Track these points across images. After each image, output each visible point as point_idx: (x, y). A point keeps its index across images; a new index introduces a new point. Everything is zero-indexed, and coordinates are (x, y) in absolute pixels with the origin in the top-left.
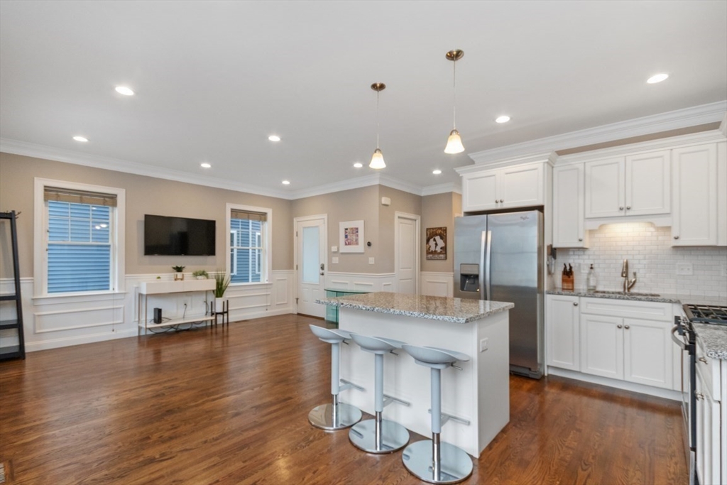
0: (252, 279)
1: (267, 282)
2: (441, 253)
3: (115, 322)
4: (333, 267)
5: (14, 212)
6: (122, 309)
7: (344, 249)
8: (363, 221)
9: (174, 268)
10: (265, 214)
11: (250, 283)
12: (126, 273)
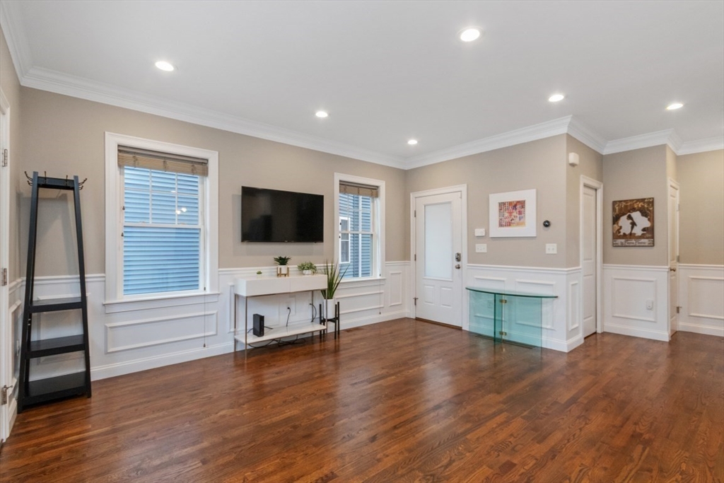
0: (362, 274)
1: (379, 277)
2: (642, 237)
3: (207, 334)
4: (475, 258)
5: (76, 177)
6: (215, 316)
7: (496, 231)
8: (534, 191)
9: (276, 260)
10: (376, 188)
11: (360, 278)
12: (219, 267)
